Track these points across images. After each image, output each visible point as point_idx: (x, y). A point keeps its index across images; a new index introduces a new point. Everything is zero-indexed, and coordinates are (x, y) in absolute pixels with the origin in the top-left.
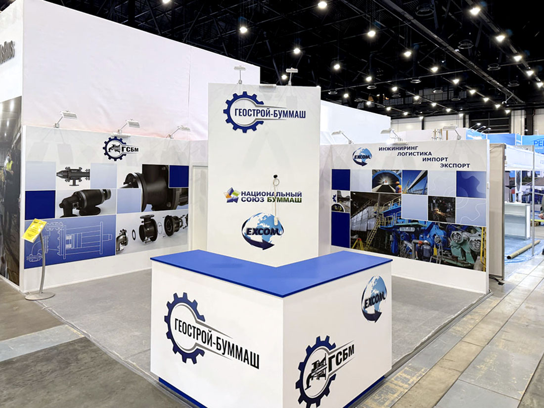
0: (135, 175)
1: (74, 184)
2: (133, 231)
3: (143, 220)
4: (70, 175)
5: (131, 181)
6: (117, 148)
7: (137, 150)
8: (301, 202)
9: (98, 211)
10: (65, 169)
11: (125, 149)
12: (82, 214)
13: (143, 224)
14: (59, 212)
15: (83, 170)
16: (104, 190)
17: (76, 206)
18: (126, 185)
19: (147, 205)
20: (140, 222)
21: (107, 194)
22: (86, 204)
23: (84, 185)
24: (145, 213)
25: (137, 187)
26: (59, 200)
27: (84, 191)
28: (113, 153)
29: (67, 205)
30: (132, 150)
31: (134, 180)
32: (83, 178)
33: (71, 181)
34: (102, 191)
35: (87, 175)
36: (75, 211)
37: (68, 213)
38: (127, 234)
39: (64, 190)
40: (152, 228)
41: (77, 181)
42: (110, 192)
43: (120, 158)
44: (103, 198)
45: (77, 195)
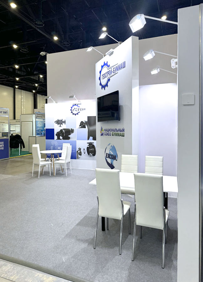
2: (84, 149)
3: (88, 144)
4: (59, 122)
6: (76, 110)
7: (85, 109)
9: (69, 138)
10: (57, 120)
11: (79, 110)
14: (56, 137)
15: (63, 120)
18: (80, 127)
19: (90, 137)
21: (72, 131)
24: (89, 141)
25: (85, 127)
26: (55, 133)
27: (64, 129)
29: (58, 135)
31: (84, 124)
36: (61, 137)
39: (57, 129)
40: (93, 149)
41: (61, 125)
43: (77, 114)
45: (61, 131)
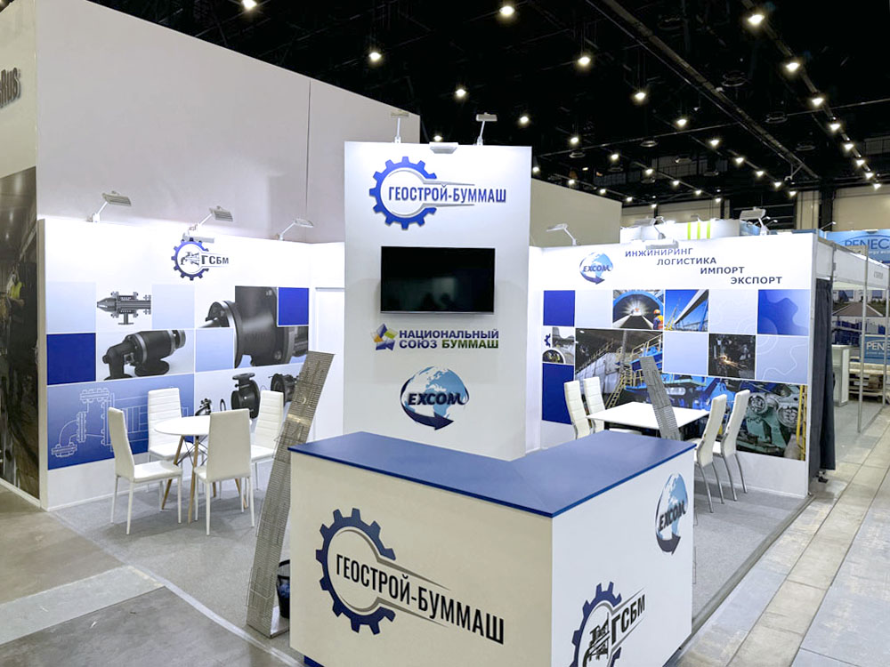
0: (224, 305)
1: (126, 322)
2: (222, 401)
3: (237, 382)
4: (119, 305)
5: (218, 316)
6: (194, 259)
7: (226, 260)
8: (497, 347)
9: (164, 368)
10: (110, 296)
11: (207, 260)
12: (140, 373)
13: (237, 389)
14: (103, 370)
15: (140, 298)
16: (175, 332)
17: (129, 359)
18: (210, 322)
19: (244, 356)
20: (232, 386)
21: (179, 339)
22: (145, 356)
23: (142, 323)
24: (240, 371)
25: (227, 325)
26: (101, 351)
27: (141, 333)
28: (188, 268)
29: (116, 359)
30: (218, 261)
31: (222, 313)
32: (140, 312)
33: (122, 316)
34: (170, 333)
35: (146, 305)
36: (129, 369)
37: (117, 373)
38: (211, 407)
39: (110, 332)
40: (252, 396)
41: (130, 316)
42: (184, 334)
43: (200, 275)
44: (173, 345)
45: (131, 340)
